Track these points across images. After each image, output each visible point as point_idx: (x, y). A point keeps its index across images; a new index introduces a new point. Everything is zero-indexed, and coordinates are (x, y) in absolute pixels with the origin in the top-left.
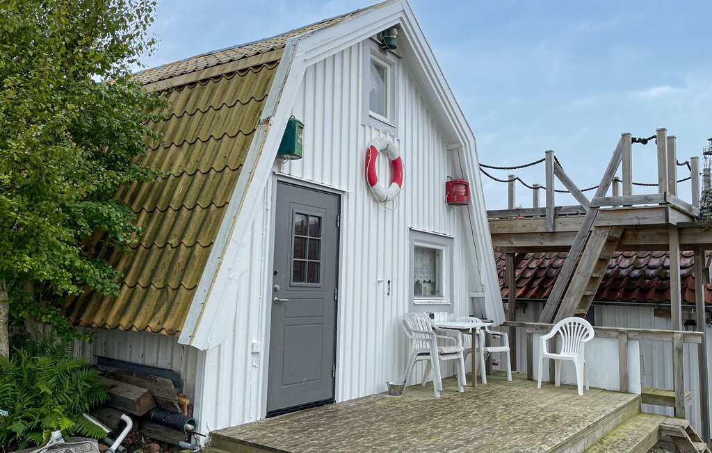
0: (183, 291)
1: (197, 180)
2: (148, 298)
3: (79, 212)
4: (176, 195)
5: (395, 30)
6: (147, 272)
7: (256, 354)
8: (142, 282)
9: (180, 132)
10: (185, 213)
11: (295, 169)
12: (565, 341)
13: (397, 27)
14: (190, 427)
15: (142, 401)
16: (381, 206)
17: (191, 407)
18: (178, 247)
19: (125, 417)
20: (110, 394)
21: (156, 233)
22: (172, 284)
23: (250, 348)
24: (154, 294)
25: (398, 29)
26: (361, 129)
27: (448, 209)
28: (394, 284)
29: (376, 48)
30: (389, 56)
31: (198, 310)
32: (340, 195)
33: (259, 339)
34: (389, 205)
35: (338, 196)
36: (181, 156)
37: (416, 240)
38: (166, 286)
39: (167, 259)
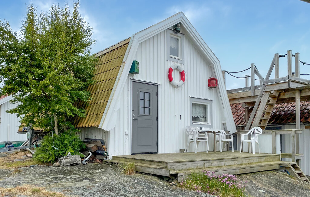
0: (101, 114)
1: (106, 83)
2: (93, 118)
3: (73, 93)
4: (101, 88)
5: (179, 25)
6: (93, 111)
7: (127, 135)
8: (92, 114)
9: (104, 68)
10: (103, 92)
11: (138, 77)
12: (253, 136)
13: (180, 23)
14: (106, 154)
15: (94, 148)
16: (176, 89)
17: (107, 149)
18: (100, 103)
19: (89, 152)
20: (86, 147)
21: (96, 99)
22: (99, 113)
23: (125, 133)
24: (95, 116)
25: (180, 24)
26: (166, 62)
27: (209, 90)
28: (183, 117)
29: (172, 32)
30: (179, 34)
31: (104, 119)
32: (158, 85)
33: (128, 131)
34: (180, 89)
35: (157, 86)
36: (104, 76)
37: (193, 101)
38: (97, 114)
39: (98, 106)
